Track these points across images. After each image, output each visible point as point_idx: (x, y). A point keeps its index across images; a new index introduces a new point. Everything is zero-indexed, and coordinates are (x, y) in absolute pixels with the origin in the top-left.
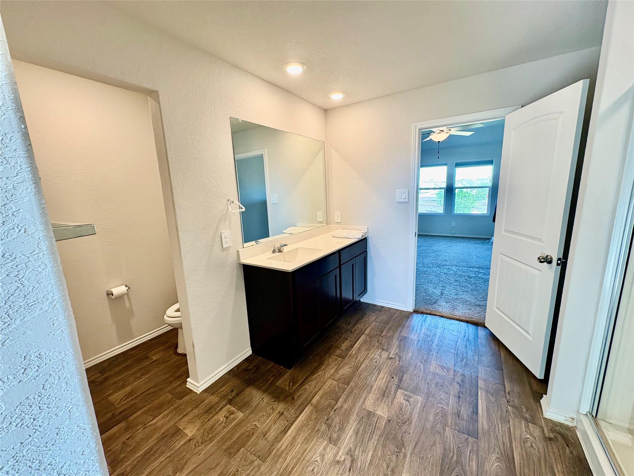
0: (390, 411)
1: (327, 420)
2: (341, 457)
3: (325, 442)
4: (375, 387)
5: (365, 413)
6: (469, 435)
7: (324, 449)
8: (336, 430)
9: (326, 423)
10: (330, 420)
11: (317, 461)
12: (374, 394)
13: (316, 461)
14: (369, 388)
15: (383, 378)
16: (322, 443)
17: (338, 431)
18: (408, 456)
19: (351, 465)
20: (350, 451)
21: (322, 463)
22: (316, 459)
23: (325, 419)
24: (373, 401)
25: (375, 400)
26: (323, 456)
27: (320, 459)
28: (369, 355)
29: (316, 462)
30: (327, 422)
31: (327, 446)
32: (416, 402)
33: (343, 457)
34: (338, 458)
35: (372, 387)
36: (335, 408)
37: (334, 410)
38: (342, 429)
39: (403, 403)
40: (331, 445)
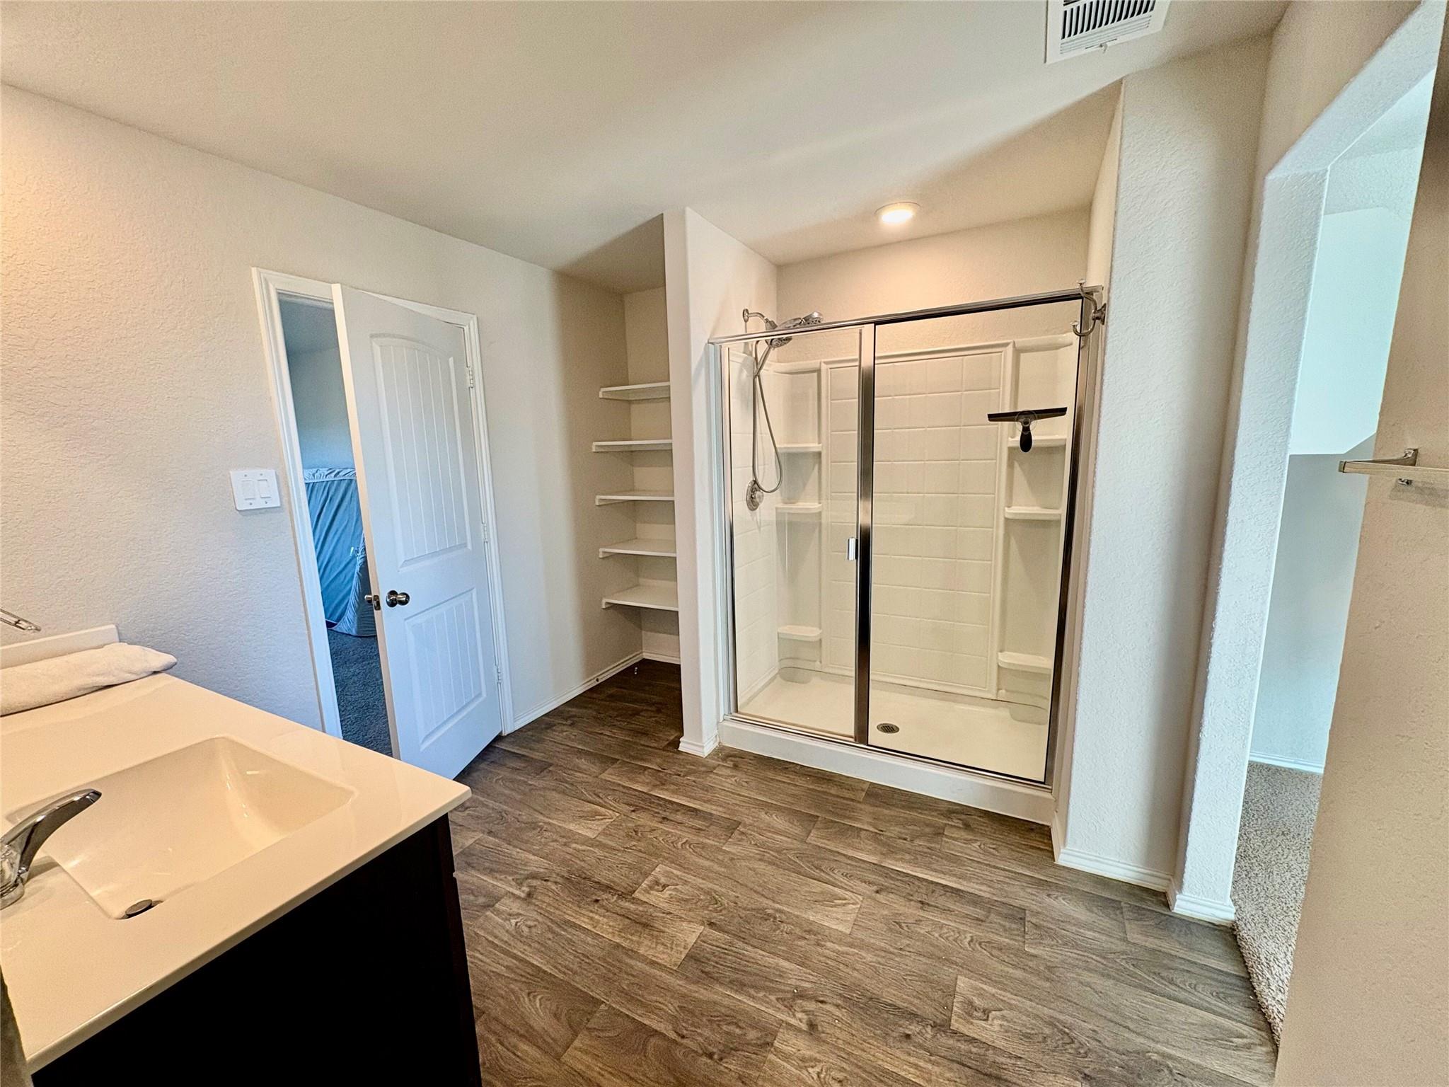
0: (689, 919)
1: (710, 1056)
2: (800, 1020)
3: (771, 1057)
4: (618, 940)
5: (692, 966)
6: (735, 829)
7: (787, 1057)
8: (738, 1031)
9: (721, 1059)
10: (711, 1049)
11: (818, 1074)
12: (639, 943)
13: (819, 1077)
14: (619, 953)
15: (592, 919)
16: (774, 1066)
17: (740, 1028)
18: (777, 906)
19: (811, 998)
20: (783, 1000)
21: (820, 1061)
22: (815, 1077)
23: (709, 1061)
24: (660, 948)
25: (657, 943)
26: (805, 1062)
27: (812, 1067)
28: (496, 941)
29: (822, 1076)
30: (716, 1057)
31: (778, 1052)
32: (667, 874)
33: (799, 1015)
34: (804, 1027)
35: (618, 946)
36: (673, 1035)
37: (679, 1039)
38: (732, 1017)
39: (670, 895)
40: (776, 1044)
